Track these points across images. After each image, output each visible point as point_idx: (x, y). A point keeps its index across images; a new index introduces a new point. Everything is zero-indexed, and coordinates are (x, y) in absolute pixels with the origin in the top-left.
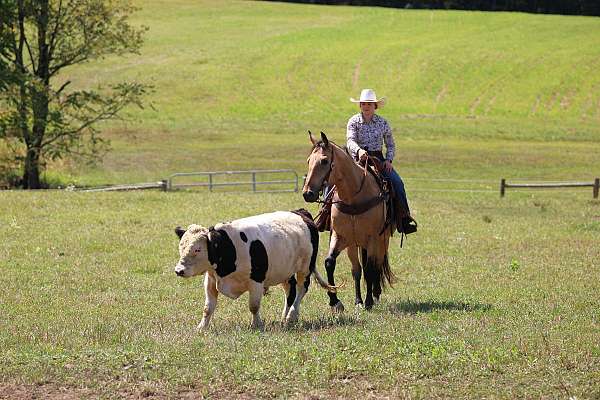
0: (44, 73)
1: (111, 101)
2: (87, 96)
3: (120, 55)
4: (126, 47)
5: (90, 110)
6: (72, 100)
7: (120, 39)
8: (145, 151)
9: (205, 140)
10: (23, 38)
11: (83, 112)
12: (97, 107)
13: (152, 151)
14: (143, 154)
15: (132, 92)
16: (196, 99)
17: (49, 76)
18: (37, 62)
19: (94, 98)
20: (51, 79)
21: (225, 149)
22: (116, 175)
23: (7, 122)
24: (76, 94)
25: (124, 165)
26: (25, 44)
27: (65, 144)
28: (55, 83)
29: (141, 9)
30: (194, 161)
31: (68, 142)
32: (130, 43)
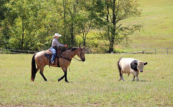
0: (114, 22)
1: (132, 30)
2: (125, 28)
3: (135, 17)
4: (136, 15)
5: (126, 32)
6: (121, 29)
7: (135, 13)
8: (144, 42)
9: (161, 40)
10: (108, 13)
11: (124, 33)
12: (128, 31)
13: (146, 43)
14: (143, 43)
15: (137, 27)
16: (162, 28)
17: (116, 23)
18: (112, 19)
19: (127, 29)
20: (116, 24)
21: (166, 42)
22: (135, 49)
23: (103, 36)
24: (122, 28)
25: (137, 46)
26: (109, 15)
27: (119, 41)
28: (117, 25)
29: (140, 5)
30: (157, 45)
31: (120, 41)
32: (137, 14)
